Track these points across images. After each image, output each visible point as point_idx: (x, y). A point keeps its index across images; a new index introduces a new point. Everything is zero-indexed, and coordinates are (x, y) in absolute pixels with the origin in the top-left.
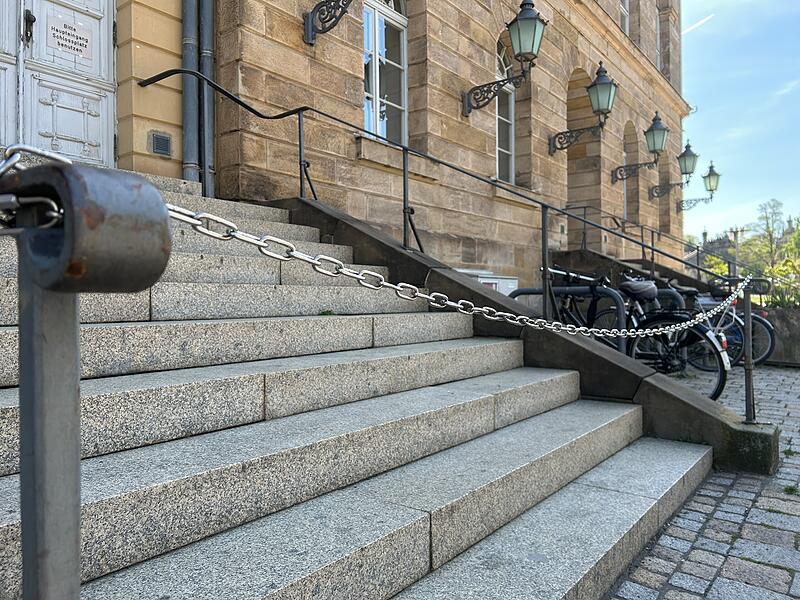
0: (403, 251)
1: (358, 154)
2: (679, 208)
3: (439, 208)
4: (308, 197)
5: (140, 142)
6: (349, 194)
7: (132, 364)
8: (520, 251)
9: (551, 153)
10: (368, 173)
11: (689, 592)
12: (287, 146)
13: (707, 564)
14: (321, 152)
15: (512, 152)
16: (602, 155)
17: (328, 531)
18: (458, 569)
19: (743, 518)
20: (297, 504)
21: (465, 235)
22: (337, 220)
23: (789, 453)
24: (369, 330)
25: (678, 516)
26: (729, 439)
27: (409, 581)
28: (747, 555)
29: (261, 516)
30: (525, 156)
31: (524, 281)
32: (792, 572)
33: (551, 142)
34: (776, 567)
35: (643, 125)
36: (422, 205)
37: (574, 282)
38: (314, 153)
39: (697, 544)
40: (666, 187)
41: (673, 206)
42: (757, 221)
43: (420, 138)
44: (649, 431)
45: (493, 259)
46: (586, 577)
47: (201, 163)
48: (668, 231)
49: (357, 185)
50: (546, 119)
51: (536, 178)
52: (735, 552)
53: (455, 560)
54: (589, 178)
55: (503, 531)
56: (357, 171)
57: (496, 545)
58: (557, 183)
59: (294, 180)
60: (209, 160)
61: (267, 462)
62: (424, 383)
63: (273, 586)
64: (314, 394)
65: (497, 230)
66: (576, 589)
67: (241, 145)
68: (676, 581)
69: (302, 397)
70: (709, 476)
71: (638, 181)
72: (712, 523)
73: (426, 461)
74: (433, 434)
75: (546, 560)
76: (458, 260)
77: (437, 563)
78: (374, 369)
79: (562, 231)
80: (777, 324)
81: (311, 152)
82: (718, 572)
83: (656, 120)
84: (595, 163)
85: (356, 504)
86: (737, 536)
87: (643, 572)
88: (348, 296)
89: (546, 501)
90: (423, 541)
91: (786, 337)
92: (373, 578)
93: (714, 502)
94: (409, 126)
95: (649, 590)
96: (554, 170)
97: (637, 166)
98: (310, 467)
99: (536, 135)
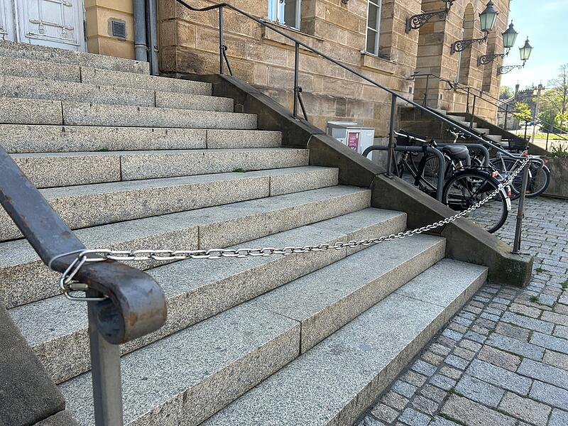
0: (292, 120)
1: (263, 35)
2: (499, 73)
3: (320, 76)
4: (225, 74)
5: (103, 28)
6: (255, 66)
7: (113, 217)
8: (378, 107)
9: (407, 32)
10: (271, 50)
11: (456, 368)
12: (211, 31)
13: (470, 350)
14: (235, 34)
15: (378, 30)
16: (446, 31)
17: (239, 334)
18: (316, 354)
19: (498, 318)
20: (220, 313)
21: (339, 95)
22: (246, 94)
23: (539, 270)
24: (267, 186)
25: (458, 316)
26: (500, 263)
27: (286, 362)
28: (496, 345)
29: (198, 322)
30: (388, 34)
31: (379, 129)
32: (521, 357)
33: (408, 22)
34: (512, 354)
35: (480, 8)
36: (308, 73)
37: (412, 142)
38: (230, 35)
39: (466, 336)
40: (491, 56)
41: (494, 70)
42: (557, 78)
43: (309, 21)
44: (449, 255)
45: (358, 114)
46: (393, 361)
47: (148, 44)
48: (488, 90)
49: (261, 59)
50: (406, 4)
51: (395, 52)
52: (489, 342)
53: (315, 347)
54: (434, 49)
55: (346, 327)
56: (262, 48)
57: (341, 338)
58: (410, 55)
59: (215, 57)
60: (154, 42)
61: (201, 290)
62: (302, 224)
63: (207, 373)
64: (230, 236)
65: (362, 93)
66: (386, 369)
67: (177, 30)
68: (448, 361)
69: (223, 239)
70: (483, 286)
71: (470, 53)
72: (478, 321)
73: (301, 281)
74: (306, 263)
75: (370, 350)
76: (333, 115)
77: (304, 350)
78: (269, 217)
79: (410, 92)
80: (554, 168)
81: (228, 35)
82: (476, 355)
83: (490, 5)
84: (440, 37)
85: (256, 313)
86: (492, 331)
87: (430, 354)
88: (253, 157)
89: (375, 307)
90: (296, 339)
91: (558, 178)
92: (265, 363)
93: (482, 306)
94: (302, 11)
95: (431, 366)
96: (408, 45)
97: (471, 41)
98: (228, 291)
99: (397, 17)
